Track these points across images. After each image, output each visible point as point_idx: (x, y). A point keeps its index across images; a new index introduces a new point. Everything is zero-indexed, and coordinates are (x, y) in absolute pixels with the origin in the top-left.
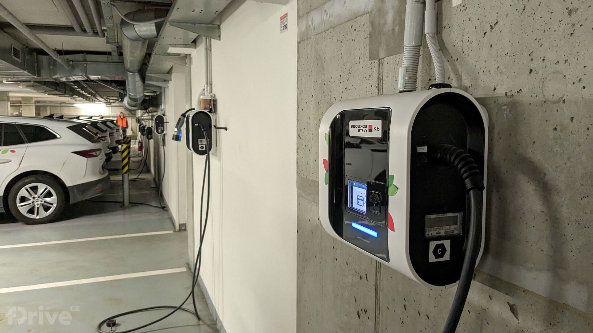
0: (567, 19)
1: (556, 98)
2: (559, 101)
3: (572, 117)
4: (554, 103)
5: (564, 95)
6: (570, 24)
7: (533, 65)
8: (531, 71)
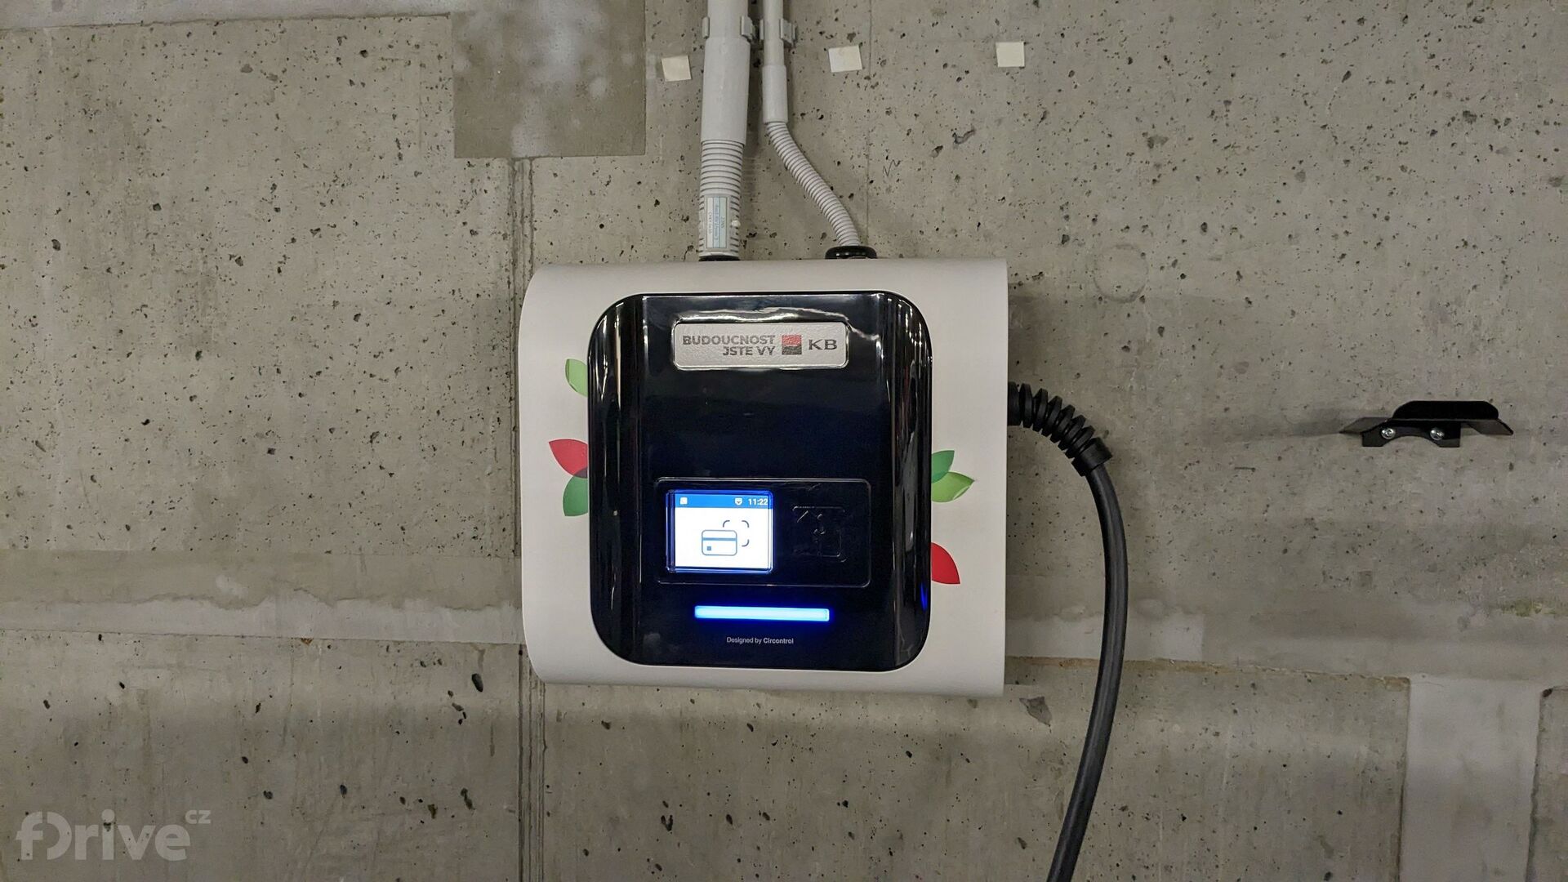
0: (1143, 152)
1: (1124, 293)
2: (1132, 297)
3: (1161, 327)
4: (1123, 301)
5: (1143, 287)
6: (1151, 165)
7: (1067, 229)
8: (1065, 239)
